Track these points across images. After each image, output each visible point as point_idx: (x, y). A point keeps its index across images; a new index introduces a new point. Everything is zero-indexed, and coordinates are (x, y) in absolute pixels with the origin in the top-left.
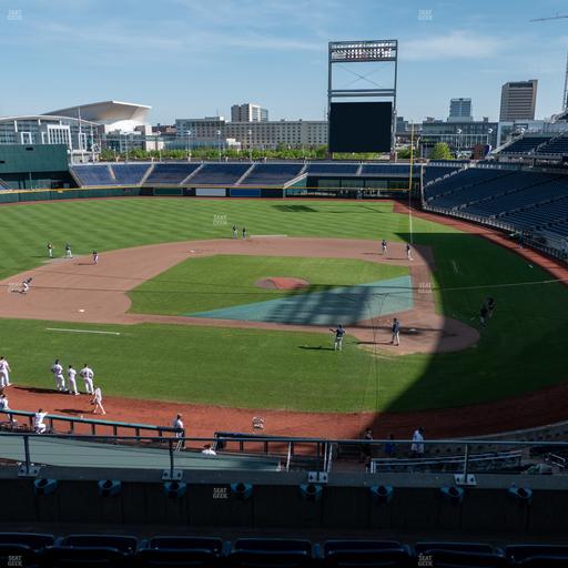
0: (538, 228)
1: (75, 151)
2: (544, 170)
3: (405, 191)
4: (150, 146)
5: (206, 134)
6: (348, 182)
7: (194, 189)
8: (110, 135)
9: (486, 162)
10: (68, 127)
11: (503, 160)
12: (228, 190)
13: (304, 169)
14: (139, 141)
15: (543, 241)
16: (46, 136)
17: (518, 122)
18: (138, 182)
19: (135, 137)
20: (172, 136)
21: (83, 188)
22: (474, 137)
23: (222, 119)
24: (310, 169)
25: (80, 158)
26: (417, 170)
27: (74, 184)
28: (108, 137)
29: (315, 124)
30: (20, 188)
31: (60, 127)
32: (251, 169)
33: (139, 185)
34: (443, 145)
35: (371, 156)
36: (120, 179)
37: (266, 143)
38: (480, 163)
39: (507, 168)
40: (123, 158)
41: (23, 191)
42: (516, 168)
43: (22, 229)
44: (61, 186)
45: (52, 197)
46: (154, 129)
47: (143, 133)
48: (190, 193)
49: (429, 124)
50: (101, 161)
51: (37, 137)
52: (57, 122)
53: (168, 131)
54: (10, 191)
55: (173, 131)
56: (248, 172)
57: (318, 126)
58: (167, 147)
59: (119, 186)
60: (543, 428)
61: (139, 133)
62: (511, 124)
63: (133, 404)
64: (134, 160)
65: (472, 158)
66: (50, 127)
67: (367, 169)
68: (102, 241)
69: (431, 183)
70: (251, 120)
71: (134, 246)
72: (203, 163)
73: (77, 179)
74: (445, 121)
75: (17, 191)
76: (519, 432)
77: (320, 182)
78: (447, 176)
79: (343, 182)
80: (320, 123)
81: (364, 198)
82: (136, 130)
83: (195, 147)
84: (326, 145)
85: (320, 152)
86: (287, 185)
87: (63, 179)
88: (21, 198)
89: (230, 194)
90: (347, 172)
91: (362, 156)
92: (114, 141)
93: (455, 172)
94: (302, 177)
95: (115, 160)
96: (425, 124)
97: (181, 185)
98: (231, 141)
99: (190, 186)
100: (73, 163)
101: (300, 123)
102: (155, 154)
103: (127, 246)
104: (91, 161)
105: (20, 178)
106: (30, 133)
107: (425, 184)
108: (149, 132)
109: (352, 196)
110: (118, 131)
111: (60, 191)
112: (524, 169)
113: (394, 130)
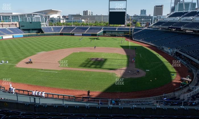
0: (162, 45)
1: (43, 23)
2: (164, 30)
3: (128, 35)
4: (62, 21)
5: (76, 18)
6: (114, 32)
7: (74, 34)
8: (51, 18)
9: (149, 27)
10: (40, 16)
11: (154, 27)
12: (83, 34)
13: (102, 29)
14: (59, 20)
15: (163, 49)
16: (34, 18)
17: (158, 16)
18: (59, 31)
19: (58, 19)
20: (67, 19)
21: (45, 33)
22: (147, 20)
23: (81, 14)
24: (104, 29)
25: (44, 25)
26: (131, 29)
27: (42, 32)
28: (50, 19)
29: (105, 16)
30: (28, 33)
31: (38, 16)
32: (89, 28)
33: (60, 32)
34: (138, 23)
35: (120, 25)
36: (55, 31)
37: (92, 21)
38: (148, 28)
39: (155, 29)
40: (55, 25)
41: (29, 34)
42: (157, 29)
43: (30, 44)
44: (39, 32)
45: (37, 35)
46: (63, 17)
47: (60, 18)
48: (73, 35)
49: (135, 16)
50: (49, 26)
51: (32, 19)
52: (37, 15)
53: (66, 17)
54: (26, 34)
55: (68, 17)
56: (88, 29)
57: (106, 17)
58: (66, 22)
59: (54, 33)
60: (160, 96)
61: (59, 18)
62: (156, 17)
63: (62, 90)
64: (58, 26)
65: (146, 26)
66: (35, 16)
67: (119, 29)
68: (51, 48)
69: (135, 33)
70: (88, 15)
71: (59, 49)
72: (76, 27)
73: (43, 31)
74: (139, 15)
75: (28, 34)
76: (154, 97)
77: (107, 32)
78: (139, 31)
79: (113, 32)
80: (106, 16)
81: (118, 36)
82: (58, 17)
83: (74, 22)
84: (108, 22)
85: (107, 24)
86: (98, 33)
87: (40, 31)
88: (29, 36)
89: (83, 35)
90: (114, 30)
91: (118, 25)
92: (52, 20)
93: (141, 30)
94: (102, 31)
95: (53, 26)
96: (134, 17)
97: (71, 33)
98: (83, 20)
99: (73, 33)
100: (42, 27)
101: (101, 16)
102: (63, 24)
103: (58, 49)
104: (47, 26)
105: (28, 30)
106: (30, 18)
107: (133, 33)
108: (61, 18)
109: (115, 36)
110: (53, 17)
111: (39, 34)
112: (159, 30)
113: (126, 18)
